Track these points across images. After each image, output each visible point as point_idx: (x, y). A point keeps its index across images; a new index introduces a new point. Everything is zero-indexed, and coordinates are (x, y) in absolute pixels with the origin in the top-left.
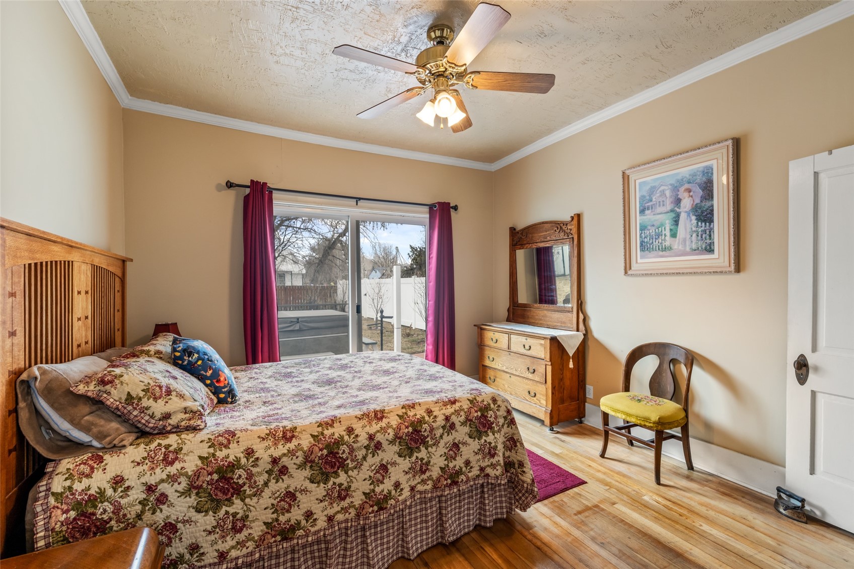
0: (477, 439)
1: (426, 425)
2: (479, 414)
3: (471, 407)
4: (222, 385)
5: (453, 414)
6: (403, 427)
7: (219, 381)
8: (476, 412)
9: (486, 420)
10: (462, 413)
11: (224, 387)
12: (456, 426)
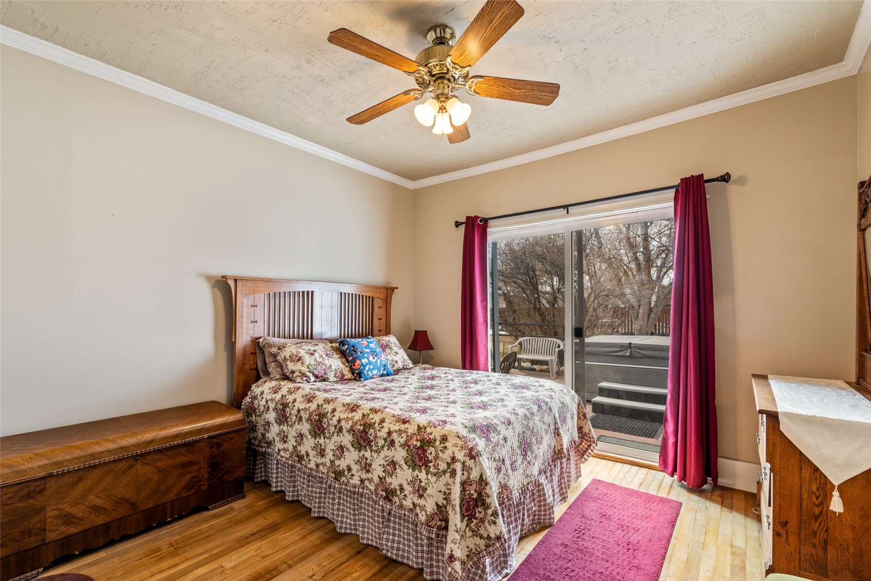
0: (411, 469)
1: (373, 430)
2: (419, 444)
3: (415, 434)
4: (355, 368)
5: (396, 431)
6: (359, 424)
7: (354, 365)
8: (417, 440)
9: (424, 454)
10: (404, 435)
11: (357, 370)
12: (395, 444)
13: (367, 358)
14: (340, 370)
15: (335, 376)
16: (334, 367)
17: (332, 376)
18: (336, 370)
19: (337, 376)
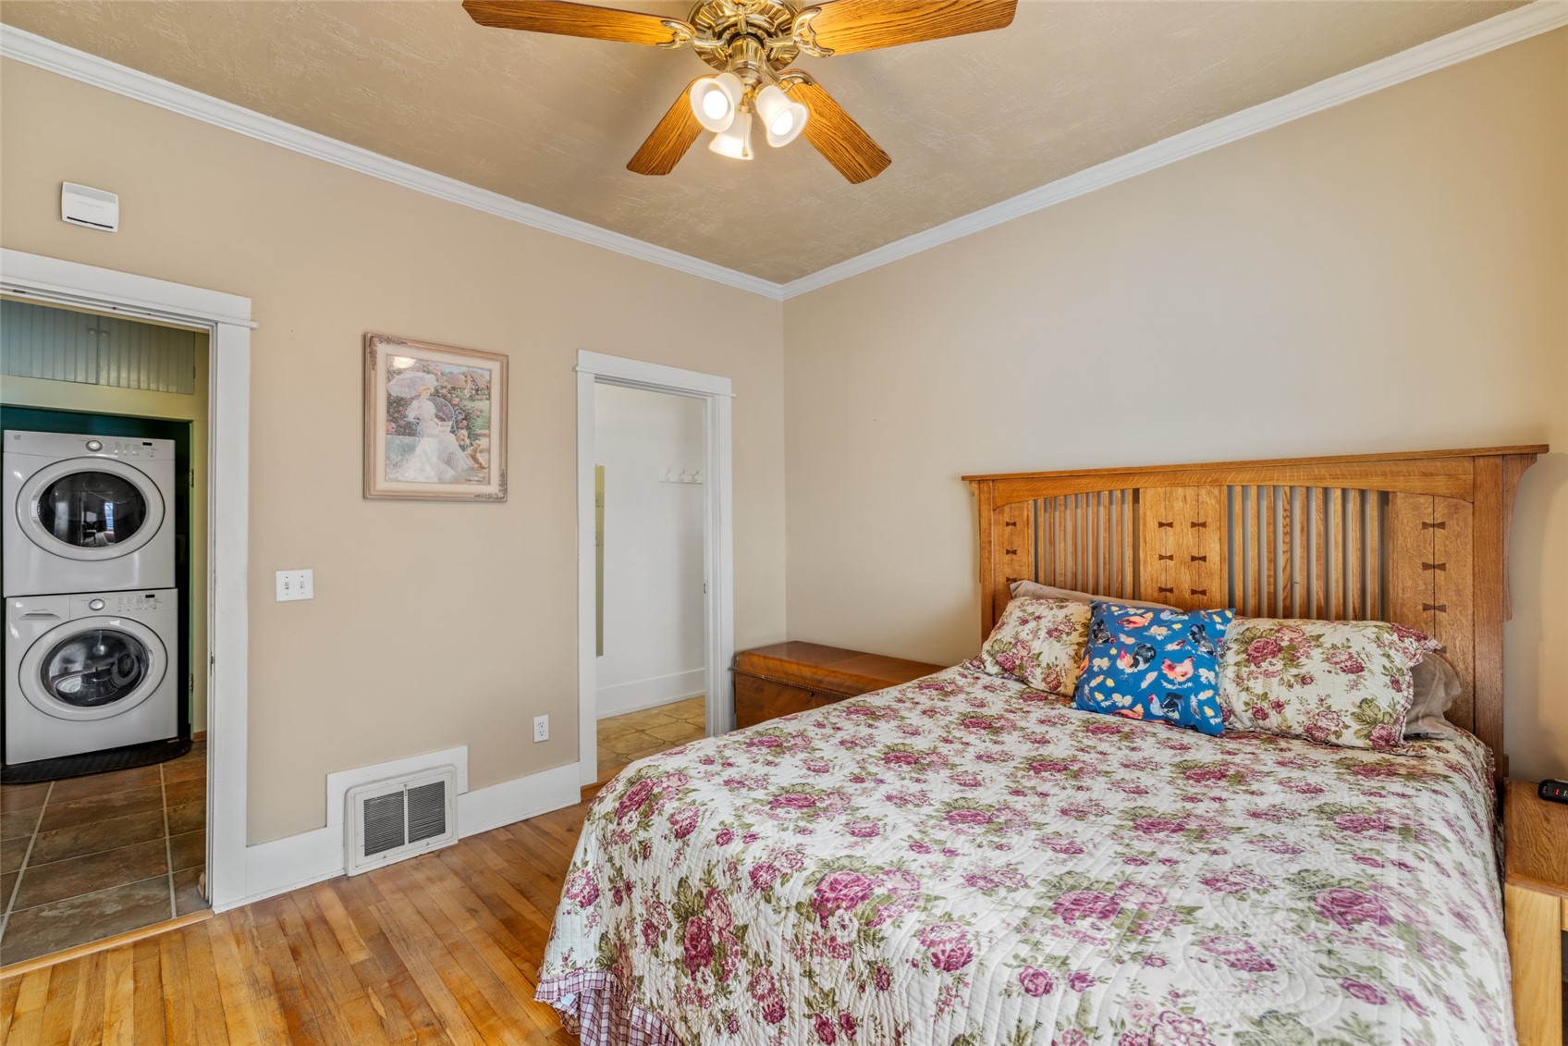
13: (1113, 659)
14: (1058, 669)
15: (1044, 680)
16: (1044, 660)
17: (1040, 677)
18: (1049, 667)
19: (1048, 680)
